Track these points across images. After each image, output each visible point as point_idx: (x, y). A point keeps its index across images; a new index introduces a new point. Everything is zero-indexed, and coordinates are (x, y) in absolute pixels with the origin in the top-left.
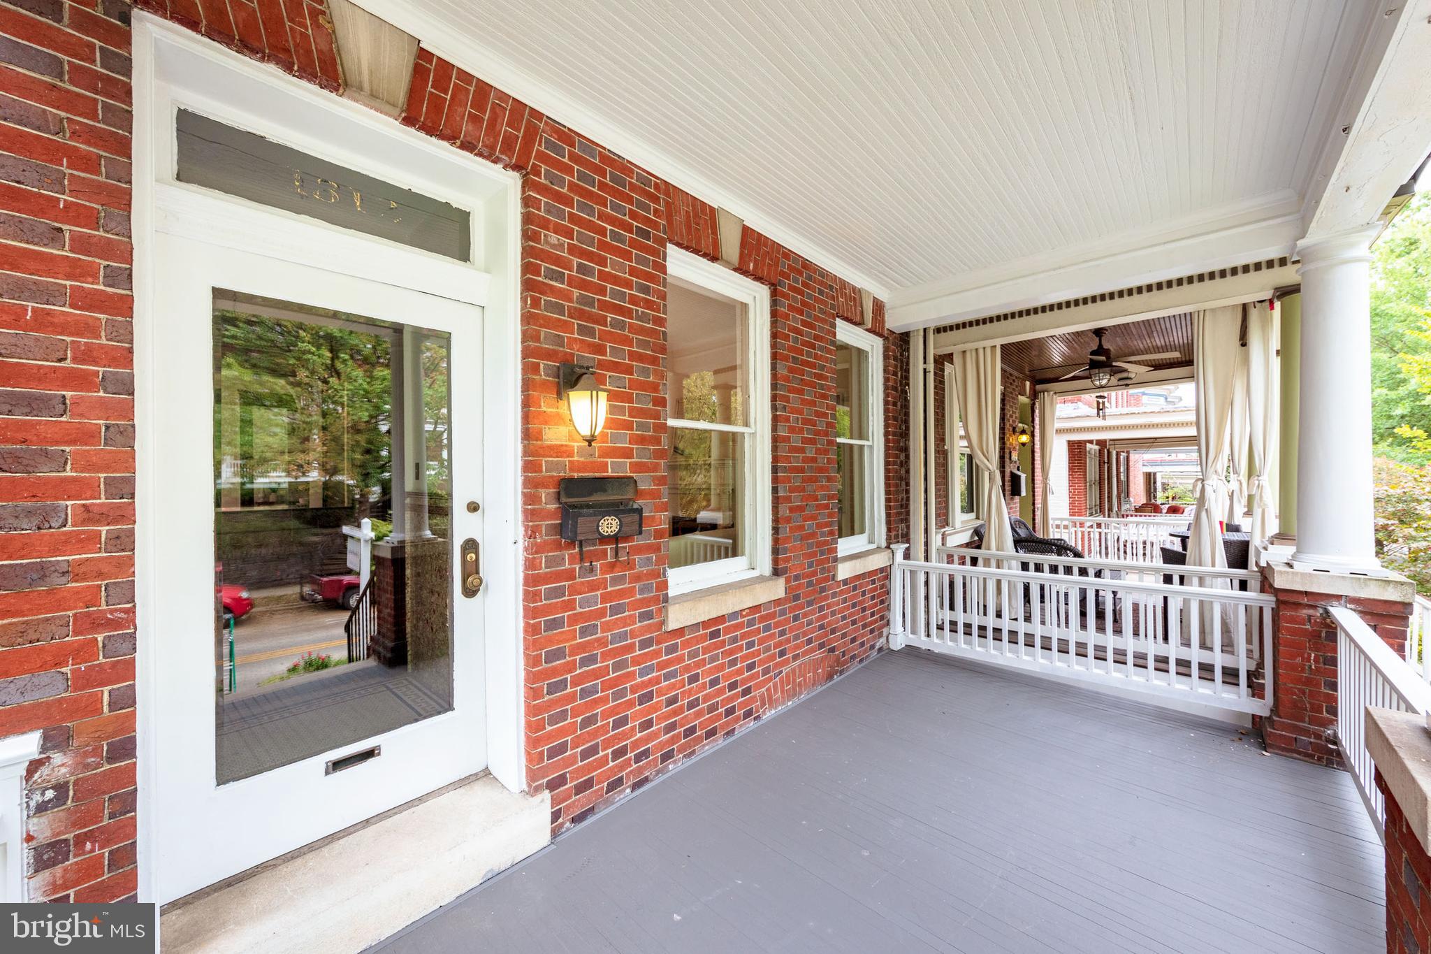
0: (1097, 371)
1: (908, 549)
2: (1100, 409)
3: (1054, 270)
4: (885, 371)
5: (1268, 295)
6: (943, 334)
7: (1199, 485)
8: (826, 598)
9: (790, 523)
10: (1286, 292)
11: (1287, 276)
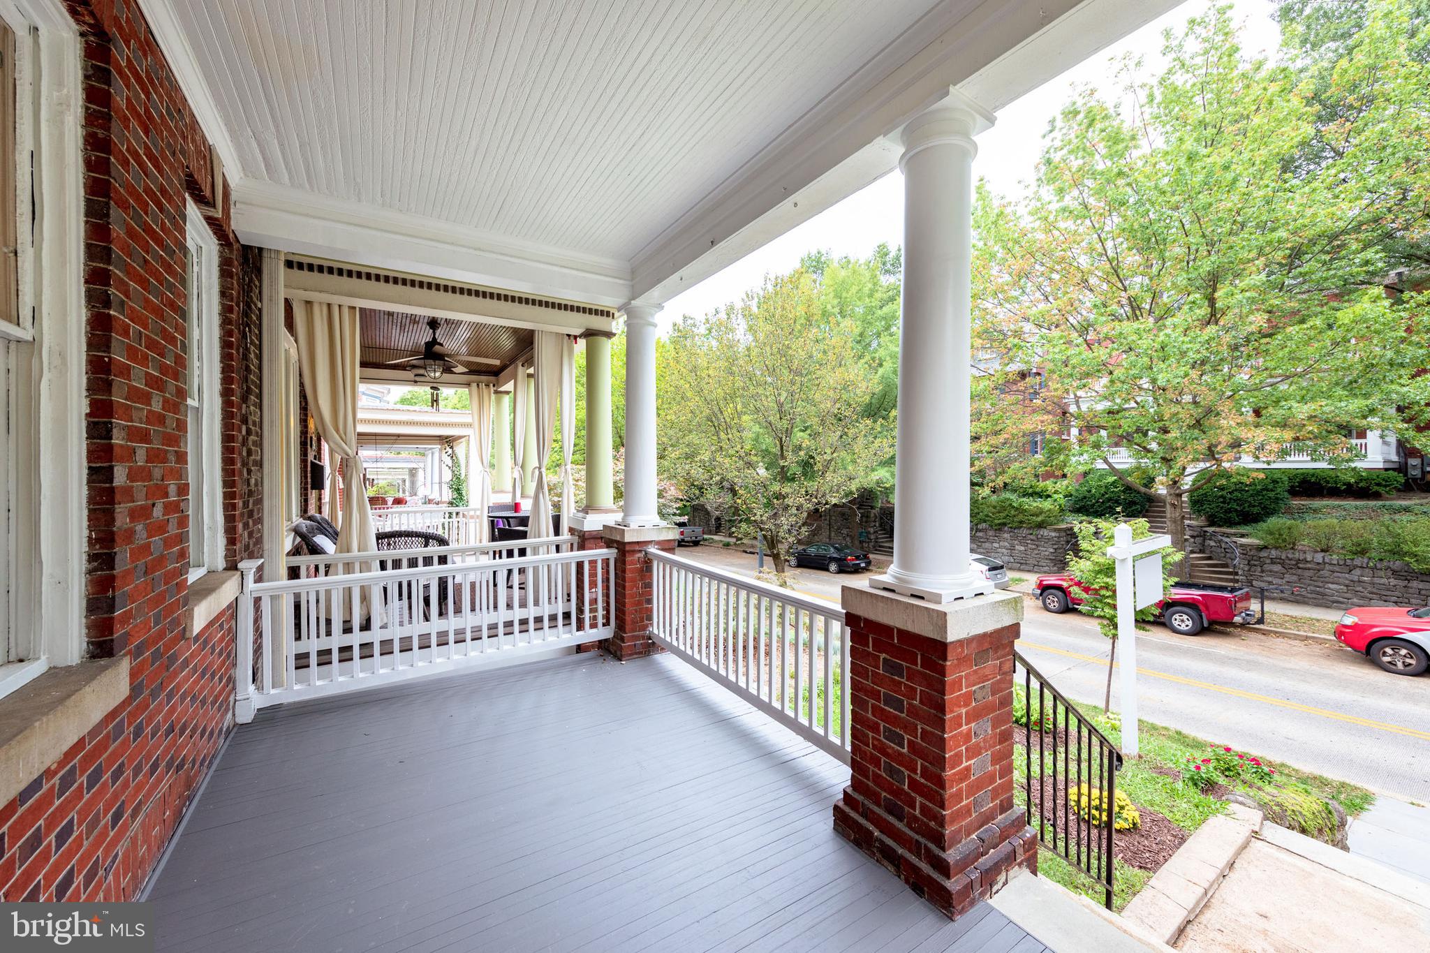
0: (432, 362)
1: (260, 569)
2: (435, 401)
3: (475, 249)
4: (223, 294)
5: (577, 332)
6: (296, 271)
7: (537, 472)
8: (175, 674)
9: (132, 543)
10: (590, 334)
11: (597, 323)
